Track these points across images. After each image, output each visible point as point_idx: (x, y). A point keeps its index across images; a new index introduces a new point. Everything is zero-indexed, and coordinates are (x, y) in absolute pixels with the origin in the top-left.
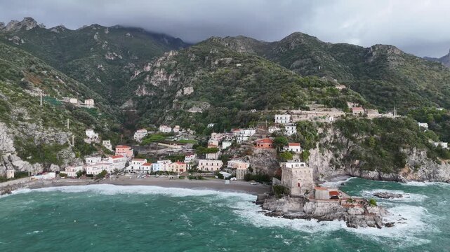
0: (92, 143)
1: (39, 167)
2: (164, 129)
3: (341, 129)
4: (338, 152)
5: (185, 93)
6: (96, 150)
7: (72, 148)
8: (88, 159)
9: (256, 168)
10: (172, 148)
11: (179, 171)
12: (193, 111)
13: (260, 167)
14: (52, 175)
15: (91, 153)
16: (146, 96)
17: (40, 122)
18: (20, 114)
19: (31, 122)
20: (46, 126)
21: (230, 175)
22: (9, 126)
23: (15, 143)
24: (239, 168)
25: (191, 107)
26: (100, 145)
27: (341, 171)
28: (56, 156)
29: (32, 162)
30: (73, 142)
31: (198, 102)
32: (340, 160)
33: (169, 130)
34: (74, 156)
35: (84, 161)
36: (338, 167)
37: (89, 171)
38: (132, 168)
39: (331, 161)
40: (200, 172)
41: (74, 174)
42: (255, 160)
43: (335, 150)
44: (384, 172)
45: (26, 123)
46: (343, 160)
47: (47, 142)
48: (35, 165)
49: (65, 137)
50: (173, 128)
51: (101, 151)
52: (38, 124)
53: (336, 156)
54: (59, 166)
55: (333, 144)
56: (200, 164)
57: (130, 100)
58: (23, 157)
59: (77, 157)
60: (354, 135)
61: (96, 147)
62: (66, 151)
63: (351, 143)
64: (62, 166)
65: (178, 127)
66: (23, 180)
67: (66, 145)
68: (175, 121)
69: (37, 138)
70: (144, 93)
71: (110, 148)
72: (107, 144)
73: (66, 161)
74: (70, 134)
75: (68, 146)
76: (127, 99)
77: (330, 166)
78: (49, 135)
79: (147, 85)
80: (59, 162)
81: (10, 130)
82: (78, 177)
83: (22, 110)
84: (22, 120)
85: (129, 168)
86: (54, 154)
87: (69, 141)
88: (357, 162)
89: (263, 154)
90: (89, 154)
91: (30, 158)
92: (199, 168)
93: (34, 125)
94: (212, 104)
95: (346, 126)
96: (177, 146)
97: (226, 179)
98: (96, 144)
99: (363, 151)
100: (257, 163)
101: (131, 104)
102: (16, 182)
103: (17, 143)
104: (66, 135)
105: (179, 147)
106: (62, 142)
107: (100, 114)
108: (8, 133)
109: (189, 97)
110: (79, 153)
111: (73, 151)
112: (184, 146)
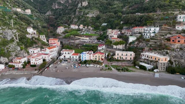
0: (33, 38)
2: (74, 27)
5: (83, 5)
6: (36, 43)
7: (17, 42)
8: (31, 50)
9: (175, 61)
10: (83, 39)
11: (100, 60)
12: (90, 15)
13: (177, 60)
14: (2, 67)
15: (33, 45)
16: (58, 9)
21: (152, 66)
24: (160, 61)
25: (88, 14)
26: (38, 39)
28: (4, 50)
30: (18, 38)
31: (92, 10)
33: (77, 27)
34: (19, 49)
35: (28, 52)
37: (33, 62)
38: (65, 57)
40: (118, 61)
41: (20, 66)
42: (174, 54)
49: (10, 33)
50: (79, 26)
51: (40, 44)
54: (8, 58)
56: (116, 54)
57: (50, 11)
59: (21, 50)
61: (36, 41)
62: (12, 46)
64: (10, 58)
65: (82, 25)
67: (12, 40)
68: (79, 22)
70: (57, 7)
71: (45, 41)
72: (43, 38)
73: (14, 54)
74: (15, 31)
75: (13, 41)
76: (48, 10)
79: (58, 3)
82: (24, 67)
85: (62, 57)
86: (3, 48)
87: (14, 37)
89: (181, 49)
90: (31, 47)
92: (116, 57)
94: (101, 12)
96: (86, 38)
97: (149, 70)
98: (36, 39)
100: (175, 57)
101: (51, 13)
104: (11, 32)
105: (88, 38)
106: (9, 38)
107: (35, 18)
109: (86, 8)
110: (23, 46)
111: (18, 45)
112: (90, 38)
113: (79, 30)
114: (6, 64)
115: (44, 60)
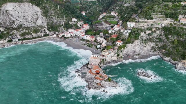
0: (72, 24)
1: (52, 32)
2: (113, 14)
3: (165, 32)
4: (158, 43)
7: (64, 26)
8: (69, 30)
10: (104, 26)
11: (90, 40)
12: (126, 5)
14: (55, 36)
17: (57, 16)
18: (52, 13)
19: (54, 16)
20: (58, 18)
22: (47, 18)
23: (47, 25)
24: (102, 46)
25: (126, 3)
27: (156, 53)
29: (50, 31)
31: (130, 1)
32: (158, 47)
35: (67, 31)
36: (155, 50)
37: (65, 36)
39: (153, 47)
40: (97, 42)
43: (157, 42)
44: (173, 60)
45: (53, 17)
46: (159, 48)
47: (57, 24)
48: (51, 32)
49: (63, 22)
50: (116, 13)
51: (74, 27)
52: (56, 17)
53: (157, 45)
54: (59, 32)
55: (157, 39)
58: (48, 30)
59: (64, 30)
60: (169, 36)
61: (73, 26)
62: (62, 27)
63: (166, 40)
66: (46, 37)
67: (62, 25)
68: (118, 10)
69: (54, 22)
73: (61, 31)
74: (65, 21)
77: (151, 49)
78: (58, 21)
80: (58, 31)
81: (47, 20)
83: (52, 12)
84: (51, 16)
86: (58, 28)
88: (164, 51)
90: (70, 28)
91: (50, 29)
93: (55, 17)
94: (136, 2)
95: (168, 30)
97: (97, 48)
98: (73, 24)
99: (169, 46)
102: (44, 38)
103: (48, 24)
105: (108, 25)
106: (61, 24)
108: (46, 21)
110: (65, 28)
111: (64, 28)
112: (110, 25)
113: (114, 17)
114: (58, 35)
115: (71, 36)
